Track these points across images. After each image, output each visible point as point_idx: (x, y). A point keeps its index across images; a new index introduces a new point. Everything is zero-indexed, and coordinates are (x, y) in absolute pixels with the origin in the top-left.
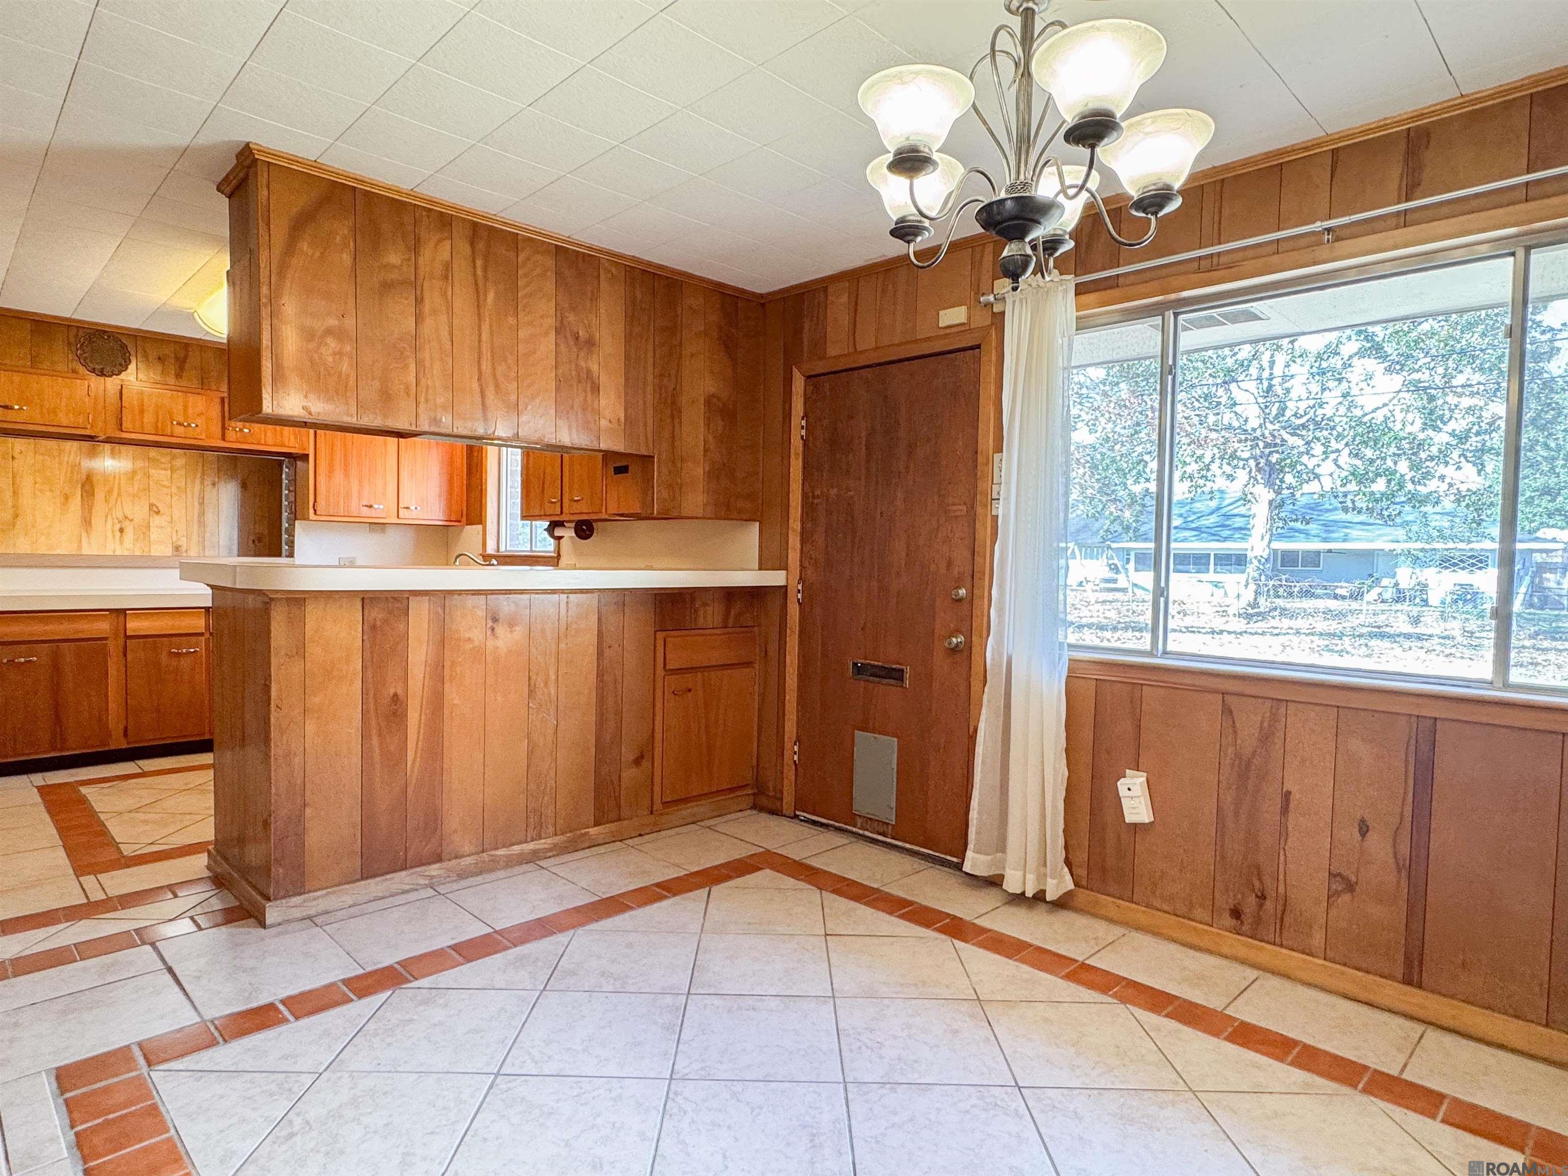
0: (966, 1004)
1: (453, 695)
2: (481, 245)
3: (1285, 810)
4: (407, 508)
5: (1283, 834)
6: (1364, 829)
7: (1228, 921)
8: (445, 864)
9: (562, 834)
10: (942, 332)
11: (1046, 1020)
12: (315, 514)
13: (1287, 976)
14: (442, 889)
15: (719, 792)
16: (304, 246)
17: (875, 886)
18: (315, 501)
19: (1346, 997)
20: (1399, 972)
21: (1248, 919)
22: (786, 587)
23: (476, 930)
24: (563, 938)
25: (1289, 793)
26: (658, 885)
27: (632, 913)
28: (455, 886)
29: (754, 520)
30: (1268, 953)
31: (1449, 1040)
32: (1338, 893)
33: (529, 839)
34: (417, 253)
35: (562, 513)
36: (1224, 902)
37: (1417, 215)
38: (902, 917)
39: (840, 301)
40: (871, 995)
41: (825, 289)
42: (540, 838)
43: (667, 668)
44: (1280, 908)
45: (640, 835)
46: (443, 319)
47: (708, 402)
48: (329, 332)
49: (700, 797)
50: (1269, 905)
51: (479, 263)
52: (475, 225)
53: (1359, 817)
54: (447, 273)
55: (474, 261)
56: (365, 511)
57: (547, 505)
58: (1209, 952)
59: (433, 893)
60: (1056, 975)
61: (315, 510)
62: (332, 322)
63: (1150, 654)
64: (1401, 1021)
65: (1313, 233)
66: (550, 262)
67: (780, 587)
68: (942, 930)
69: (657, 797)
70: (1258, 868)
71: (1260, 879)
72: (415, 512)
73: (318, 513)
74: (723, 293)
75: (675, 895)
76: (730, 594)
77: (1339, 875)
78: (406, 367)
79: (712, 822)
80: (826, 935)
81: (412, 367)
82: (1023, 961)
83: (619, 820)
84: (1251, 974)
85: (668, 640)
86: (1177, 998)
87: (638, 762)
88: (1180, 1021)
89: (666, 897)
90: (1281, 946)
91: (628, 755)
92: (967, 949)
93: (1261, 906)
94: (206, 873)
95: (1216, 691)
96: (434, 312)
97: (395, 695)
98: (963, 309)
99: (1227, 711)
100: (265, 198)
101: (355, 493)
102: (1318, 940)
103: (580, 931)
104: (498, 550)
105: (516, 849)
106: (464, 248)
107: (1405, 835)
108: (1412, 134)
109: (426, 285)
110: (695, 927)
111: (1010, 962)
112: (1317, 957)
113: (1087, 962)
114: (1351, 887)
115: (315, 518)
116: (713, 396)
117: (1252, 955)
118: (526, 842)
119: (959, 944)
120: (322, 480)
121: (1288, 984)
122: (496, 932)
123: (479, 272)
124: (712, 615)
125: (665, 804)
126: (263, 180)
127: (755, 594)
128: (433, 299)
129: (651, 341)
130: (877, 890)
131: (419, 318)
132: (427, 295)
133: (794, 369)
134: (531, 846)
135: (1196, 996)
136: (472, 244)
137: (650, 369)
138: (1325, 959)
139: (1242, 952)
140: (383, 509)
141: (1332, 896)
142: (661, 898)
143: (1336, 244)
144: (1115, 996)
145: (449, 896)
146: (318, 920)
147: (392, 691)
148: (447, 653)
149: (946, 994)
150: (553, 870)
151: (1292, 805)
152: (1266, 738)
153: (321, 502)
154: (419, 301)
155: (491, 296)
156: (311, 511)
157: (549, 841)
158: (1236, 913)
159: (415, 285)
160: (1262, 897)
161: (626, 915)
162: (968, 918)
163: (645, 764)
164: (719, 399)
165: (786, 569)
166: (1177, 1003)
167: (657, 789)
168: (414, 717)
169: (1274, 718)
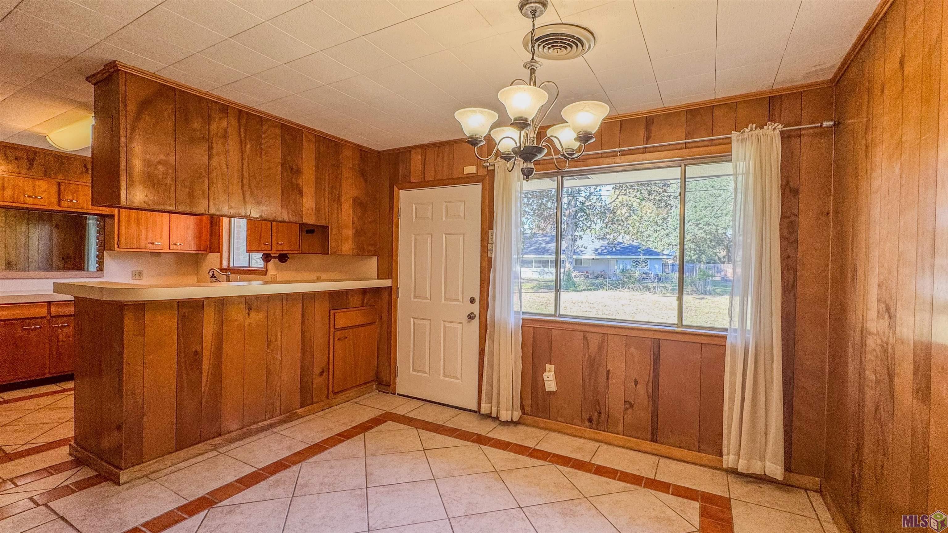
0: (491, 474)
1: (228, 349)
2: (243, 121)
3: (608, 378)
4: (175, 244)
5: (607, 387)
6: (636, 383)
7: (587, 424)
8: (222, 437)
9: (284, 414)
10: (465, 176)
11: (525, 476)
12: (118, 247)
13: (609, 444)
14: (221, 450)
15: (360, 385)
16: (146, 117)
17: (441, 423)
18: (119, 240)
19: (631, 449)
20: (649, 437)
21: (595, 422)
22: (391, 287)
23: (248, 470)
24: (295, 468)
25: (609, 370)
26: (339, 435)
27: (329, 451)
28: (229, 448)
29: (374, 255)
30: (604, 435)
31: (668, 461)
32: (628, 409)
33: (267, 418)
34: (209, 124)
35: (271, 250)
36: (586, 416)
37: (650, 149)
38: (455, 437)
39: (417, 158)
40: (451, 476)
41: (410, 152)
42: (273, 417)
43: (336, 327)
44: (607, 416)
45: (323, 410)
46: (223, 158)
47: (354, 200)
48: (159, 163)
49: (352, 388)
50: (602, 416)
51: (242, 130)
52: (240, 111)
53: (634, 379)
54: (225, 136)
55: (239, 130)
56: (150, 246)
57: (263, 246)
58: (581, 437)
59: (217, 453)
60: (524, 455)
61: (118, 246)
62: (162, 157)
63: (554, 316)
64: (651, 456)
65: (614, 152)
66: (278, 132)
67: (388, 287)
68: (473, 441)
69: (331, 390)
70: (598, 401)
71: (599, 406)
72: (179, 247)
73: (120, 246)
74: (361, 150)
75: (348, 438)
76: (364, 291)
77: (628, 401)
78: (203, 182)
79: (358, 400)
80: (424, 450)
81: (206, 181)
82: (510, 451)
83: (312, 404)
84: (597, 445)
85: (336, 315)
86: (573, 459)
87: (321, 374)
88: (575, 469)
89: (344, 441)
90: (607, 432)
91: (317, 371)
92: (488, 450)
93: (599, 416)
94: (70, 458)
95: (581, 331)
96: (218, 154)
97: (196, 351)
98: (475, 167)
99: (586, 339)
100: (123, 92)
101: (143, 236)
102: (620, 428)
103: (304, 463)
104: (229, 266)
105: (261, 424)
106: (234, 122)
107: (650, 384)
108: (648, 119)
109: (214, 139)
110: (362, 454)
111: (506, 452)
112: (620, 435)
113: (536, 448)
114: (632, 406)
115: (119, 250)
116: (356, 197)
117: (596, 436)
118: (266, 420)
119: (483, 447)
120: (123, 228)
121: (610, 447)
122: (259, 469)
123: (243, 135)
124: (355, 300)
125: (335, 393)
126: (122, 81)
127: (377, 291)
128: (218, 147)
129: (327, 171)
130: (442, 426)
131: (210, 157)
132: (215, 146)
133: (395, 186)
134: (268, 422)
135: (579, 456)
136: (239, 120)
137: (327, 184)
138: (623, 435)
139: (592, 436)
140: (162, 244)
141: (626, 409)
142: (342, 441)
143: (622, 157)
144: (549, 461)
145: (226, 454)
146: (151, 476)
147: (194, 350)
148: (225, 328)
149: (481, 470)
150: (282, 433)
151: (610, 375)
152: (600, 348)
153: (123, 240)
154: (210, 148)
155: (248, 146)
156: (116, 246)
157: (278, 418)
158: (590, 420)
159: (208, 140)
160: (600, 413)
161: (326, 452)
162: (483, 434)
163: (325, 374)
164: (359, 199)
165: (392, 279)
166: (573, 461)
167: (331, 387)
168: (206, 363)
169: (603, 341)
